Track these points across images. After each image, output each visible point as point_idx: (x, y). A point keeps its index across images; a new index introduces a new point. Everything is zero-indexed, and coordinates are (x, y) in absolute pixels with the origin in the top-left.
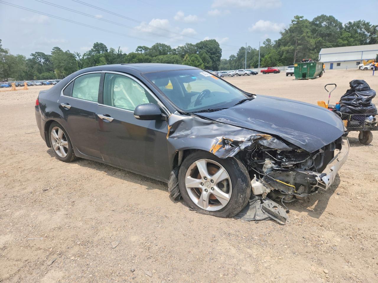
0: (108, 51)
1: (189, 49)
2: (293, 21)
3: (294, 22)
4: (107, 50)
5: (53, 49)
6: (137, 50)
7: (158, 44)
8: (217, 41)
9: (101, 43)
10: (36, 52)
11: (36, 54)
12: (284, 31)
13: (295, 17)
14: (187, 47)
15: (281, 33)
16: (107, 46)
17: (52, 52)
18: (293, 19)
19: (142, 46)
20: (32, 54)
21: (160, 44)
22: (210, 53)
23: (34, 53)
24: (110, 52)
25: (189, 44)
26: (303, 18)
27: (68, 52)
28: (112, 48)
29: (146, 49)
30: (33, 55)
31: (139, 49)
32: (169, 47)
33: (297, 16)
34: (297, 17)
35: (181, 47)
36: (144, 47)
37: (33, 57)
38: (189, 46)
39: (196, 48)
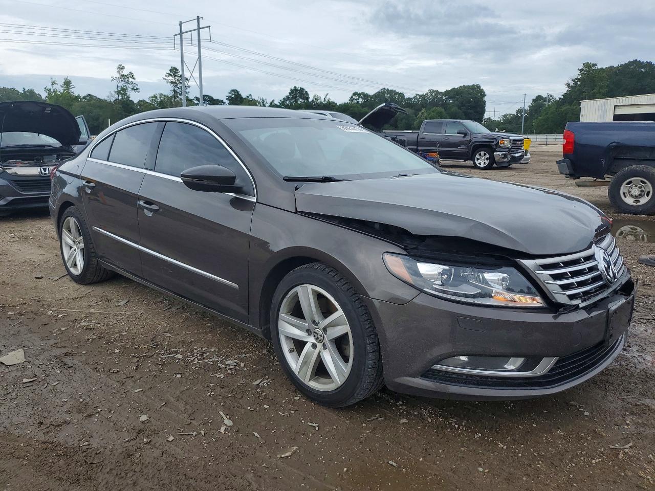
0: (310, 100)
1: (434, 97)
2: (581, 70)
3: (583, 72)
4: (307, 99)
5: (229, 93)
6: (352, 99)
7: (385, 89)
8: (481, 88)
9: (301, 88)
12: (572, 83)
13: (584, 64)
14: (429, 95)
15: (568, 85)
16: (309, 93)
17: (227, 96)
18: (581, 67)
19: (360, 91)
21: (388, 89)
22: (465, 107)
24: (313, 101)
25: (433, 91)
26: (596, 67)
27: (250, 97)
28: (317, 94)
29: (365, 96)
31: (354, 97)
32: (401, 95)
33: (587, 63)
34: (588, 65)
35: (420, 96)
36: (363, 93)
38: (434, 95)
39: (444, 98)
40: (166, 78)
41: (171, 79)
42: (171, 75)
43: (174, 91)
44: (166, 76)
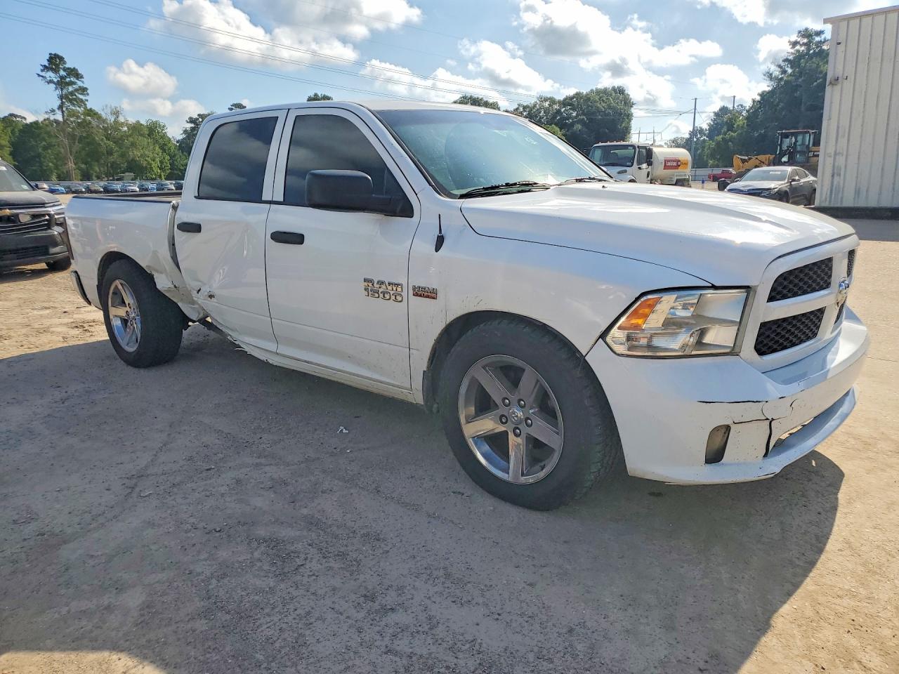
2: (794, 44)
3: (798, 47)
8: (626, 92)
9: (324, 95)
10: (199, 115)
11: (198, 119)
12: (776, 72)
13: (800, 32)
14: (540, 106)
15: (770, 76)
18: (794, 38)
20: (190, 118)
23: (195, 116)
25: (546, 100)
26: (823, 36)
30: (192, 120)
32: (494, 106)
33: (807, 29)
34: (807, 34)
35: (525, 108)
37: (193, 125)
38: (547, 104)
39: (563, 110)
40: (43, 74)
41: (50, 75)
42: (52, 69)
43: (61, 97)
44: (42, 71)
